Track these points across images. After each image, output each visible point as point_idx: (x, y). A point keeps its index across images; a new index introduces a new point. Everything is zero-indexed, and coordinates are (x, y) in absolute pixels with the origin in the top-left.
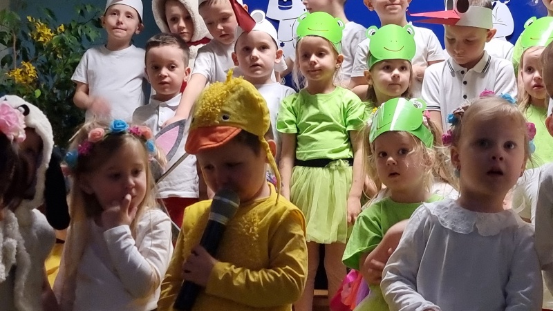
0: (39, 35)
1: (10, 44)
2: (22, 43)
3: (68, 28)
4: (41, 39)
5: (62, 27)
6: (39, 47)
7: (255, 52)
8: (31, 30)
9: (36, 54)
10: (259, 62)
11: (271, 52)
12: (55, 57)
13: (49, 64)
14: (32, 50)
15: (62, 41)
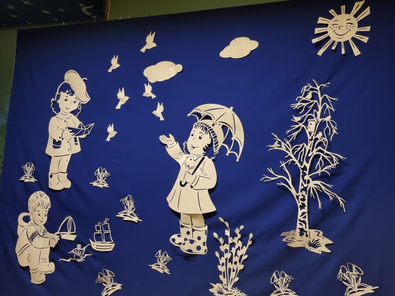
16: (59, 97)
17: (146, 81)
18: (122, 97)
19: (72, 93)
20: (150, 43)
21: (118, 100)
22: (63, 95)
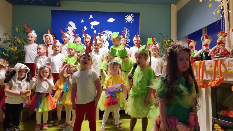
0: (18, 41)
1: (11, 42)
2: (14, 42)
3: (24, 40)
4: (18, 42)
5: (23, 40)
6: (18, 43)
7: (57, 48)
8: (16, 40)
9: (17, 44)
10: (57, 50)
11: (60, 48)
12: (21, 45)
13: (20, 47)
14: (16, 44)
15: (23, 43)
16: (68, 28)
17: (91, 25)
18: (85, 28)
19: (71, 27)
20: (91, 17)
21: (84, 29)
22: (69, 27)
